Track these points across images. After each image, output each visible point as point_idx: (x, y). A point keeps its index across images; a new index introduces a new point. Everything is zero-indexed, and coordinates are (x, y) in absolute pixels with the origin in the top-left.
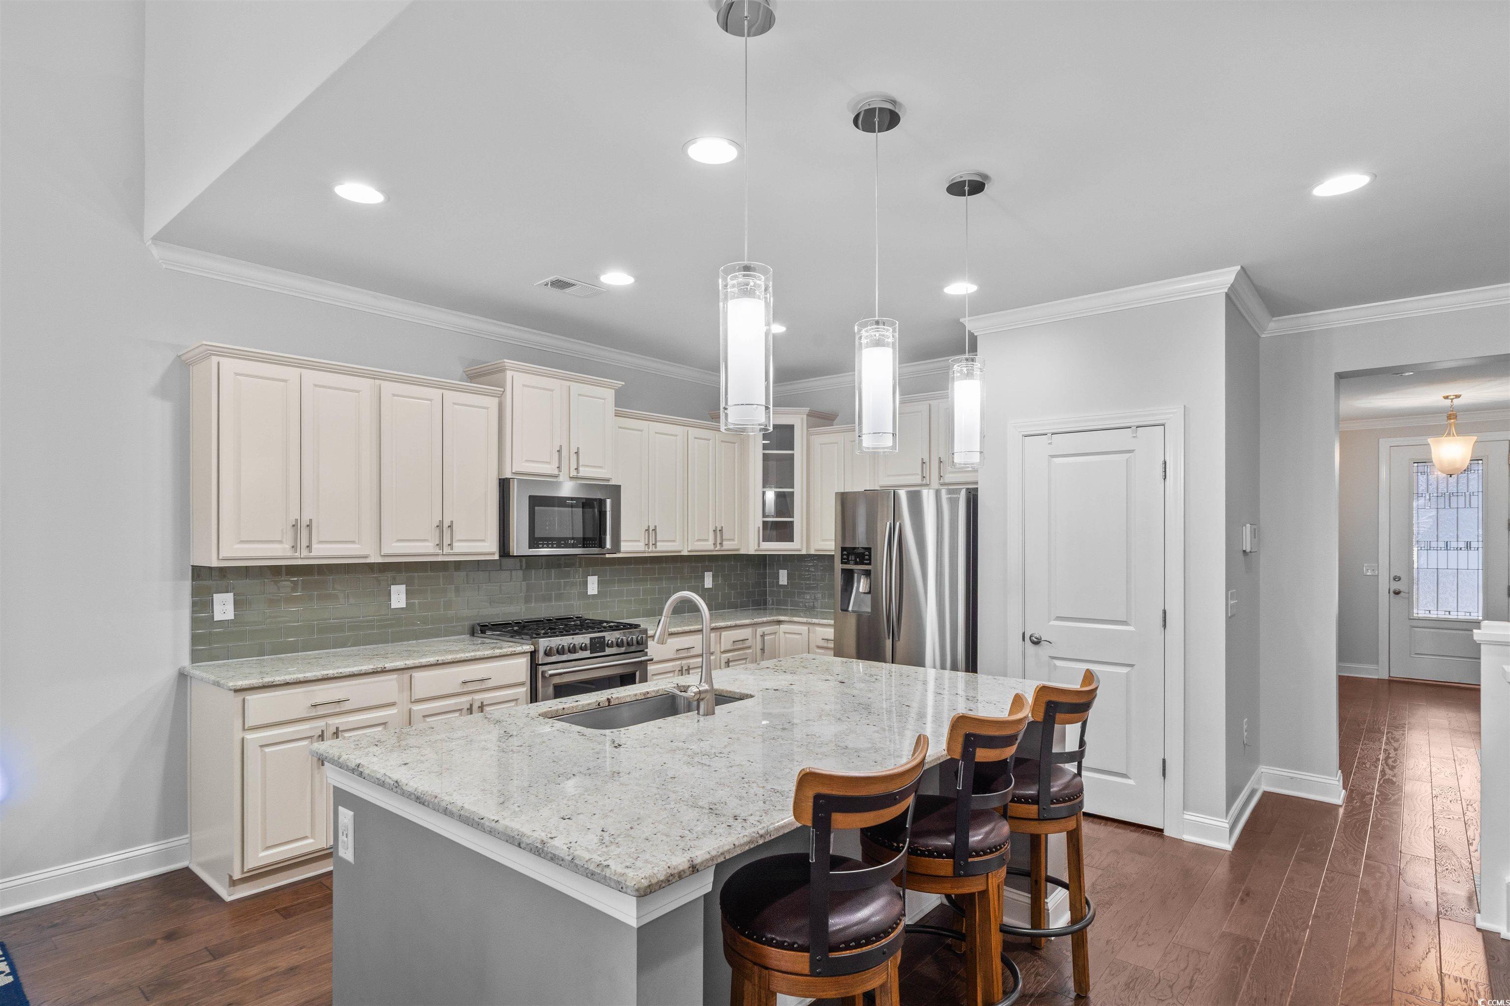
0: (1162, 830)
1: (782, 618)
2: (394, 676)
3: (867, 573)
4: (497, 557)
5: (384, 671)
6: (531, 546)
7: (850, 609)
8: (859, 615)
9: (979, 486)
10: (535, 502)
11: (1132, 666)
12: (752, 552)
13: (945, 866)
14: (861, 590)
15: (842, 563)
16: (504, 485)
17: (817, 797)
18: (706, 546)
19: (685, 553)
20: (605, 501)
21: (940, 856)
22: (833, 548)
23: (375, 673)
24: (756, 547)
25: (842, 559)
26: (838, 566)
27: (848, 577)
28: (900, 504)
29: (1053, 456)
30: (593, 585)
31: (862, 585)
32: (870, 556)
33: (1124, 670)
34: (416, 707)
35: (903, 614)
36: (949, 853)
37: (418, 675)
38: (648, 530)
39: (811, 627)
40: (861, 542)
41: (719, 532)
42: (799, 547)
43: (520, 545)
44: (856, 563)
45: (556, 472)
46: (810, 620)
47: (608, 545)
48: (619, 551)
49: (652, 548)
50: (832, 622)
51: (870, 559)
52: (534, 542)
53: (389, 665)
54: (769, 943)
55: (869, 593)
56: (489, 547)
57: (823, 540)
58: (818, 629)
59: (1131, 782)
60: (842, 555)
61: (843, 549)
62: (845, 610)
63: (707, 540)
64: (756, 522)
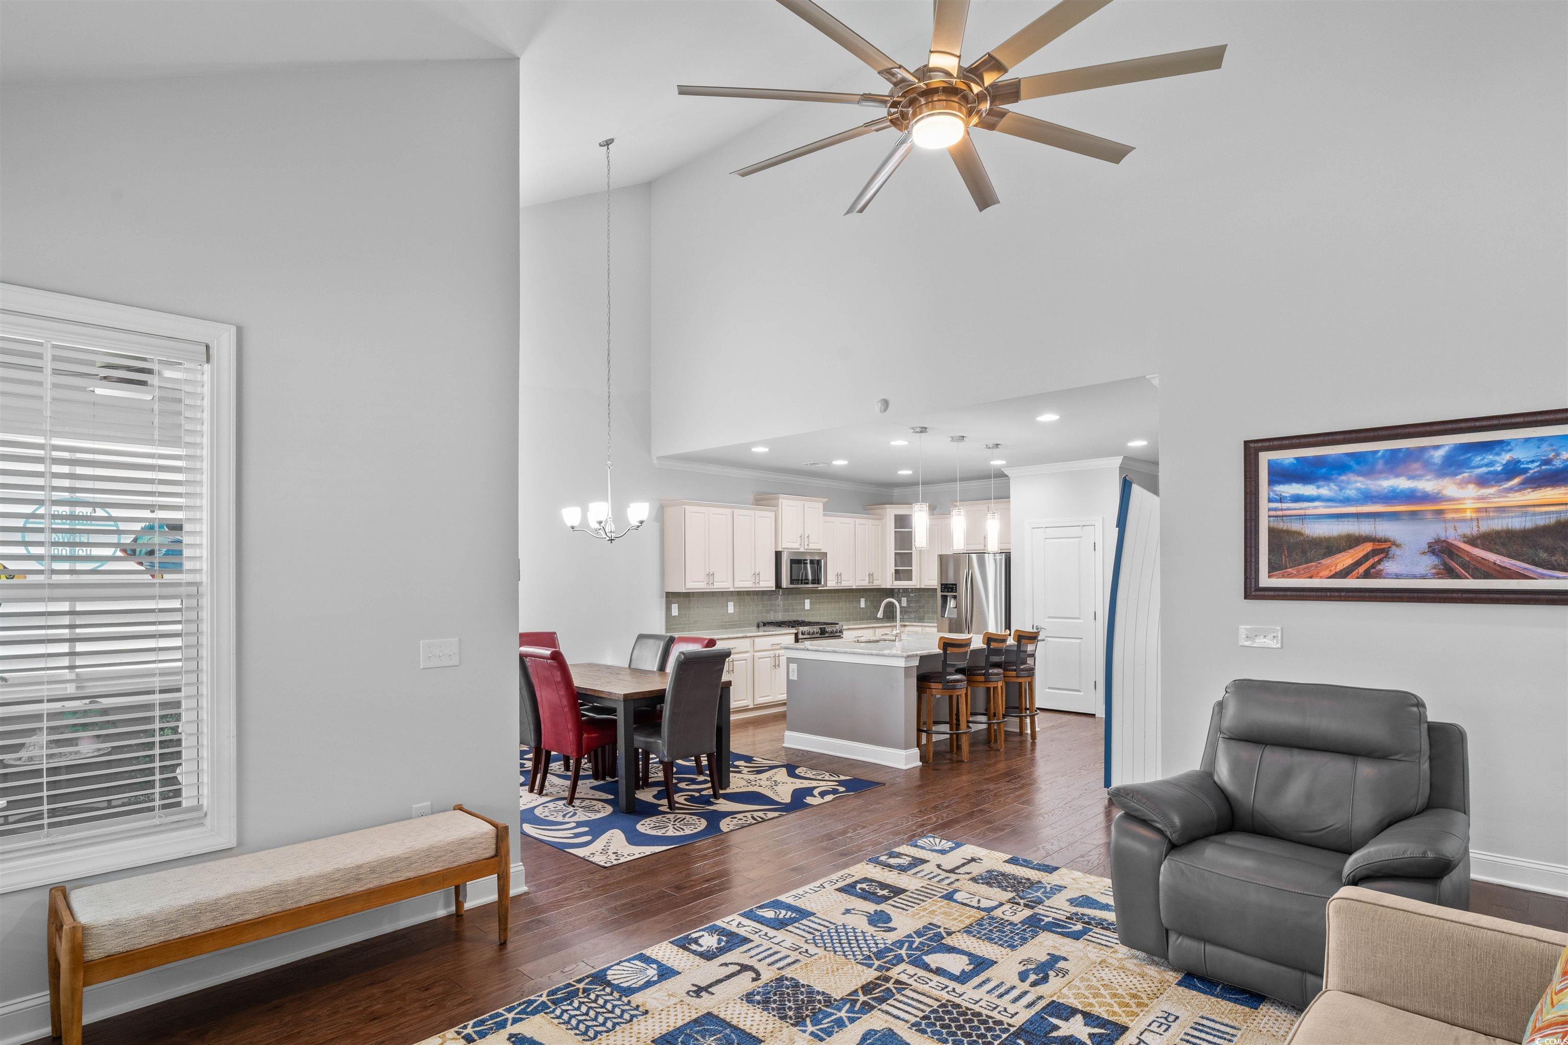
0: (1095, 715)
1: (907, 624)
2: (748, 640)
3: (955, 597)
4: (774, 589)
5: (746, 637)
6: (791, 583)
7: (946, 616)
8: (950, 620)
9: (1011, 551)
10: (793, 562)
11: (1082, 639)
12: (888, 587)
13: (982, 678)
14: (951, 606)
15: (941, 592)
16: (778, 555)
17: (944, 643)
18: (864, 583)
19: (854, 587)
20: (821, 560)
21: (980, 675)
22: (936, 584)
23: (743, 637)
24: (891, 584)
25: (941, 590)
26: (939, 594)
27: (944, 599)
28: (972, 563)
29: (1046, 539)
30: (807, 604)
31: (952, 603)
32: (956, 588)
33: (1079, 641)
34: (756, 654)
35: (974, 618)
36: (984, 674)
37: (756, 640)
38: (837, 575)
39: (923, 628)
40: (951, 581)
41: (871, 575)
42: (915, 584)
43: (785, 583)
44: (948, 592)
45: (799, 547)
46: (923, 624)
47: (823, 583)
48: (827, 586)
49: (839, 585)
50: (936, 625)
51: (956, 590)
52: (792, 581)
53: (748, 635)
54: (931, 682)
55: (956, 607)
56: (770, 584)
57: (929, 580)
58: (927, 629)
59: (1082, 694)
60: (941, 588)
61: (942, 585)
62: (943, 616)
63: (865, 580)
64: (891, 568)
